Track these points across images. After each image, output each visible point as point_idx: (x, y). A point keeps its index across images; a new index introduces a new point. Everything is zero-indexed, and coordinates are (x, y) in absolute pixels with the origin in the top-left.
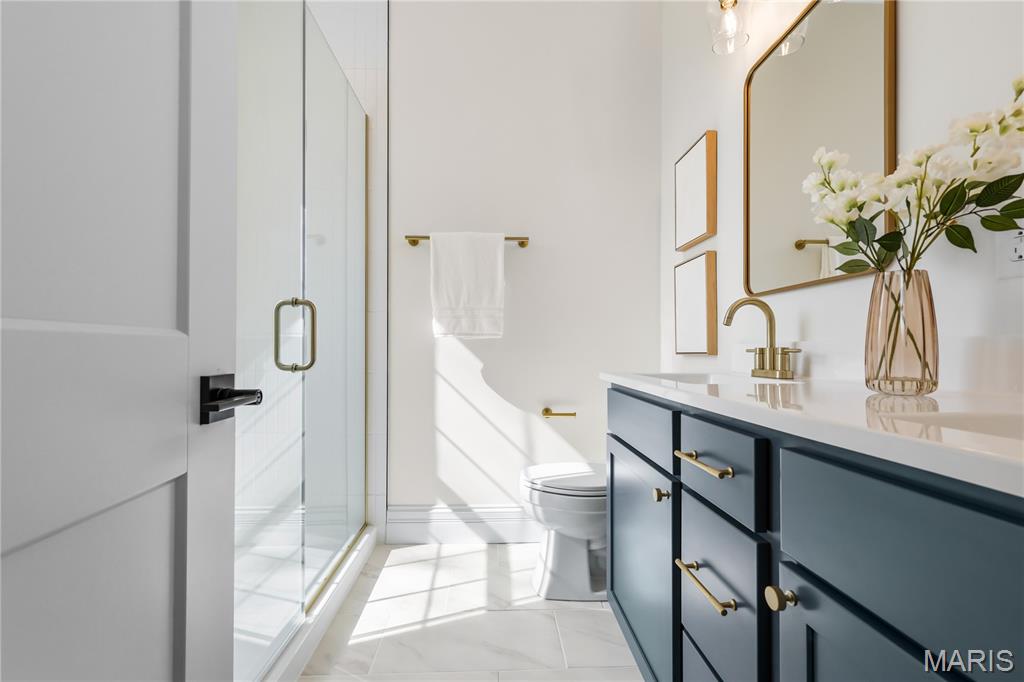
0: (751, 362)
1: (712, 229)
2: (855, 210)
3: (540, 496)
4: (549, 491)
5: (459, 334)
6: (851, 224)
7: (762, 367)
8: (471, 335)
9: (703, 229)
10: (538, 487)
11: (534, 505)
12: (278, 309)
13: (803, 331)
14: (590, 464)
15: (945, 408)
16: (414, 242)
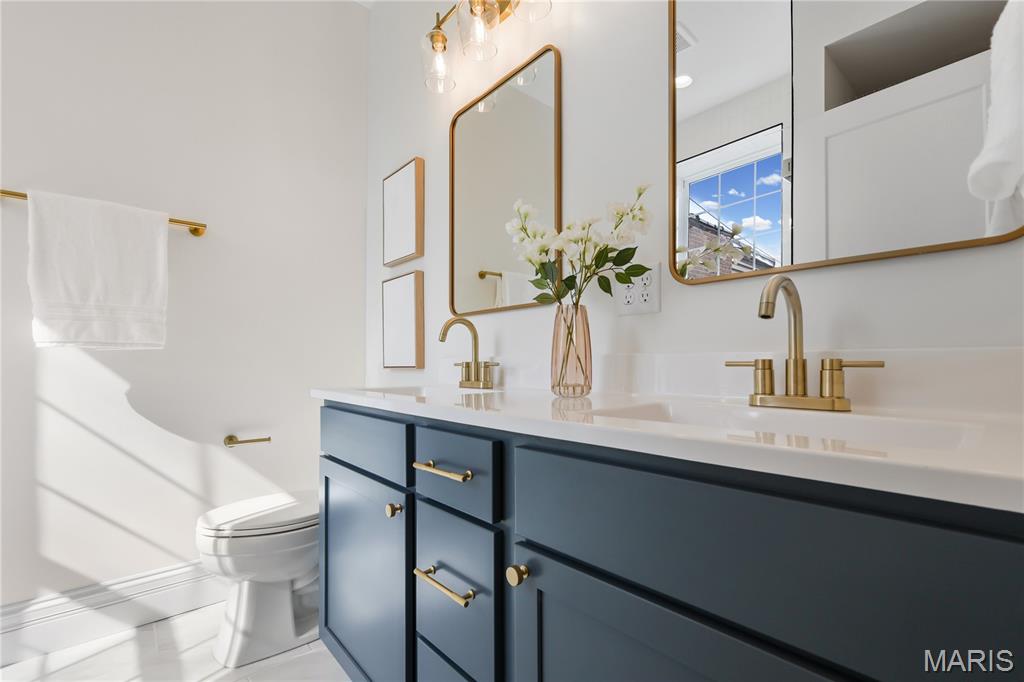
0: (458, 374)
1: (420, 250)
2: (544, 254)
3: (229, 544)
4: (241, 536)
5: (86, 343)
6: (543, 265)
7: (468, 379)
8: (109, 344)
9: (412, 250)
10: (226, 533)
11: (220, 557)
13: (498, 347)
14: (292, 494)
15: (596, 405)
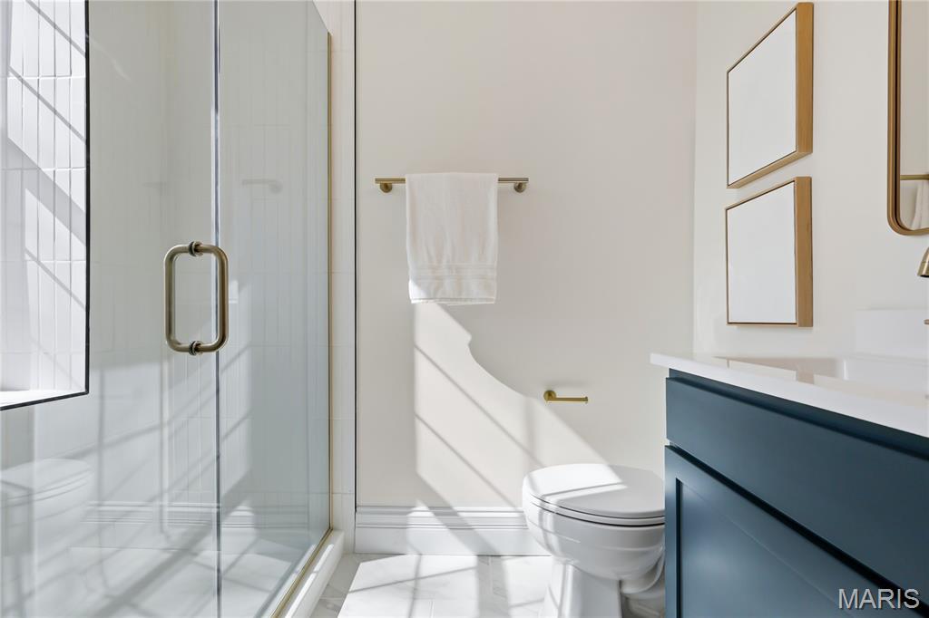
1: (805, 145)
3: (555, 520)
4: (567, 514)
5: (441, 299)
8: (457, 300)
9: (791, 147)
10: (552, 507)
11: (545, 531)
12: (171, 258)
16: (387, 187)
